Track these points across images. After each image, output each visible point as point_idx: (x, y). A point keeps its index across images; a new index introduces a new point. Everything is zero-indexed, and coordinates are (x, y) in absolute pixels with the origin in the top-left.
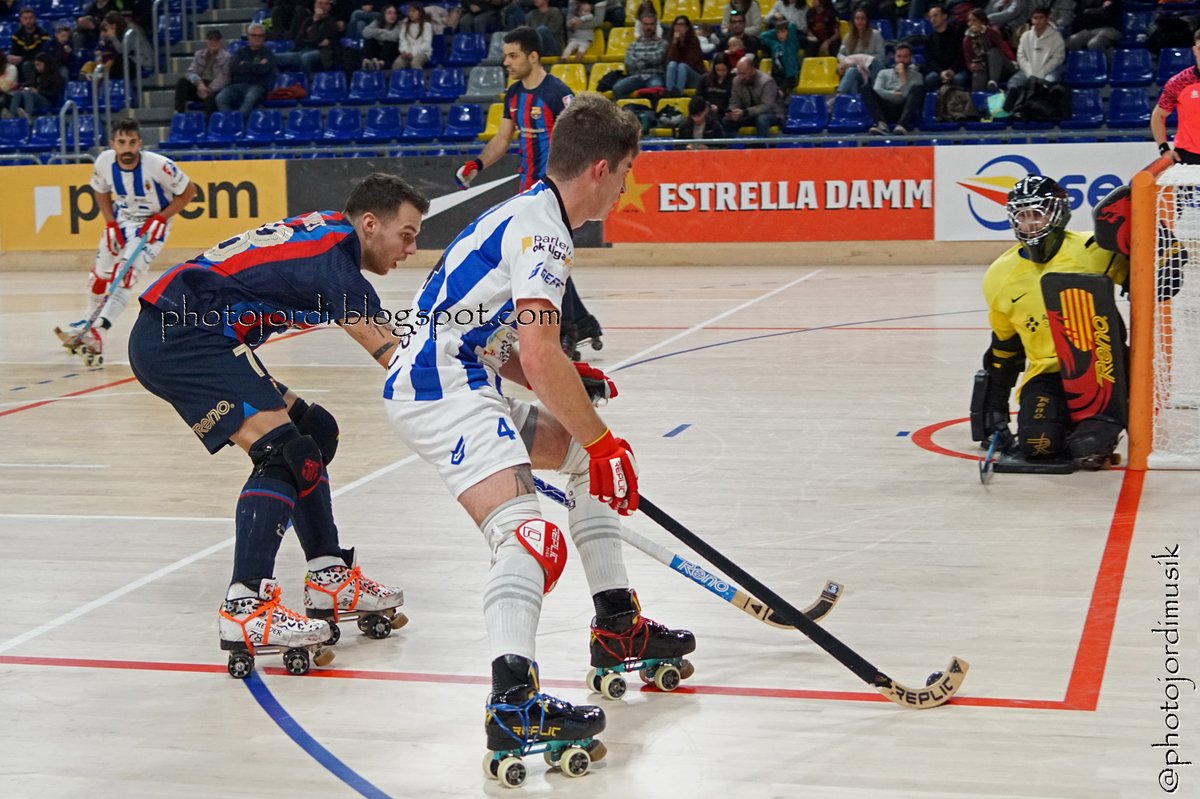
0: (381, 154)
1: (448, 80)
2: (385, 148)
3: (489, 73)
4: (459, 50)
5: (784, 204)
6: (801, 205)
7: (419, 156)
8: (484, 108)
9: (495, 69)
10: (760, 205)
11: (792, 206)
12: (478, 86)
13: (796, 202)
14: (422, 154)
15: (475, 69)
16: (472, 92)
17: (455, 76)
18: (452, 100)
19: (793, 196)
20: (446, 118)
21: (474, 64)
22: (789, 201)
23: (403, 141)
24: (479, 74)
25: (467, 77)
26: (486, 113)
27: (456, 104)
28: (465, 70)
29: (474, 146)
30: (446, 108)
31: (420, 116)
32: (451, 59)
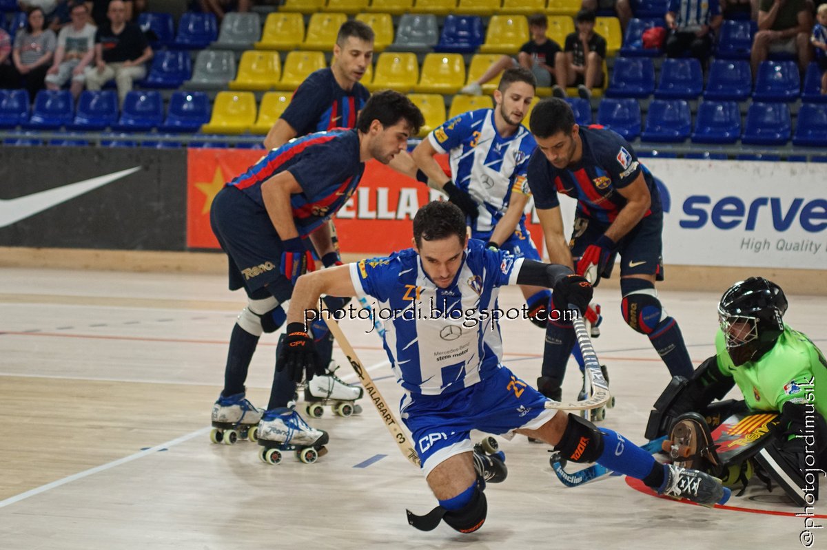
0: (92, 144)
1: (173, 63)
2: (97, 137)
3: (218, 59)
4: (187, 31)
5: (384, 213)
6: (401, 215)
7: (134, 147)
8: (210, 95)
9: (225, 53)
10: (357, 213)
11: (391, 215)
12: (205, 71)
13: (396, 210)
14: (138, 144)
15: (202, 54)
16: (199, 79)
17: (180, 59)
18: (175, 87)
19: (394, 204)
20: (168, 107)
21: (202, 48)
22: (390, 209)
23: (118, 129)
24: (207, 59)
25: (193, 62)
26: (212, 102)
27: (181, 90)
28: (192, 53)
29: (195, 138)
30: (167, 94)
31: (138, 104)
32: (178, 40)
